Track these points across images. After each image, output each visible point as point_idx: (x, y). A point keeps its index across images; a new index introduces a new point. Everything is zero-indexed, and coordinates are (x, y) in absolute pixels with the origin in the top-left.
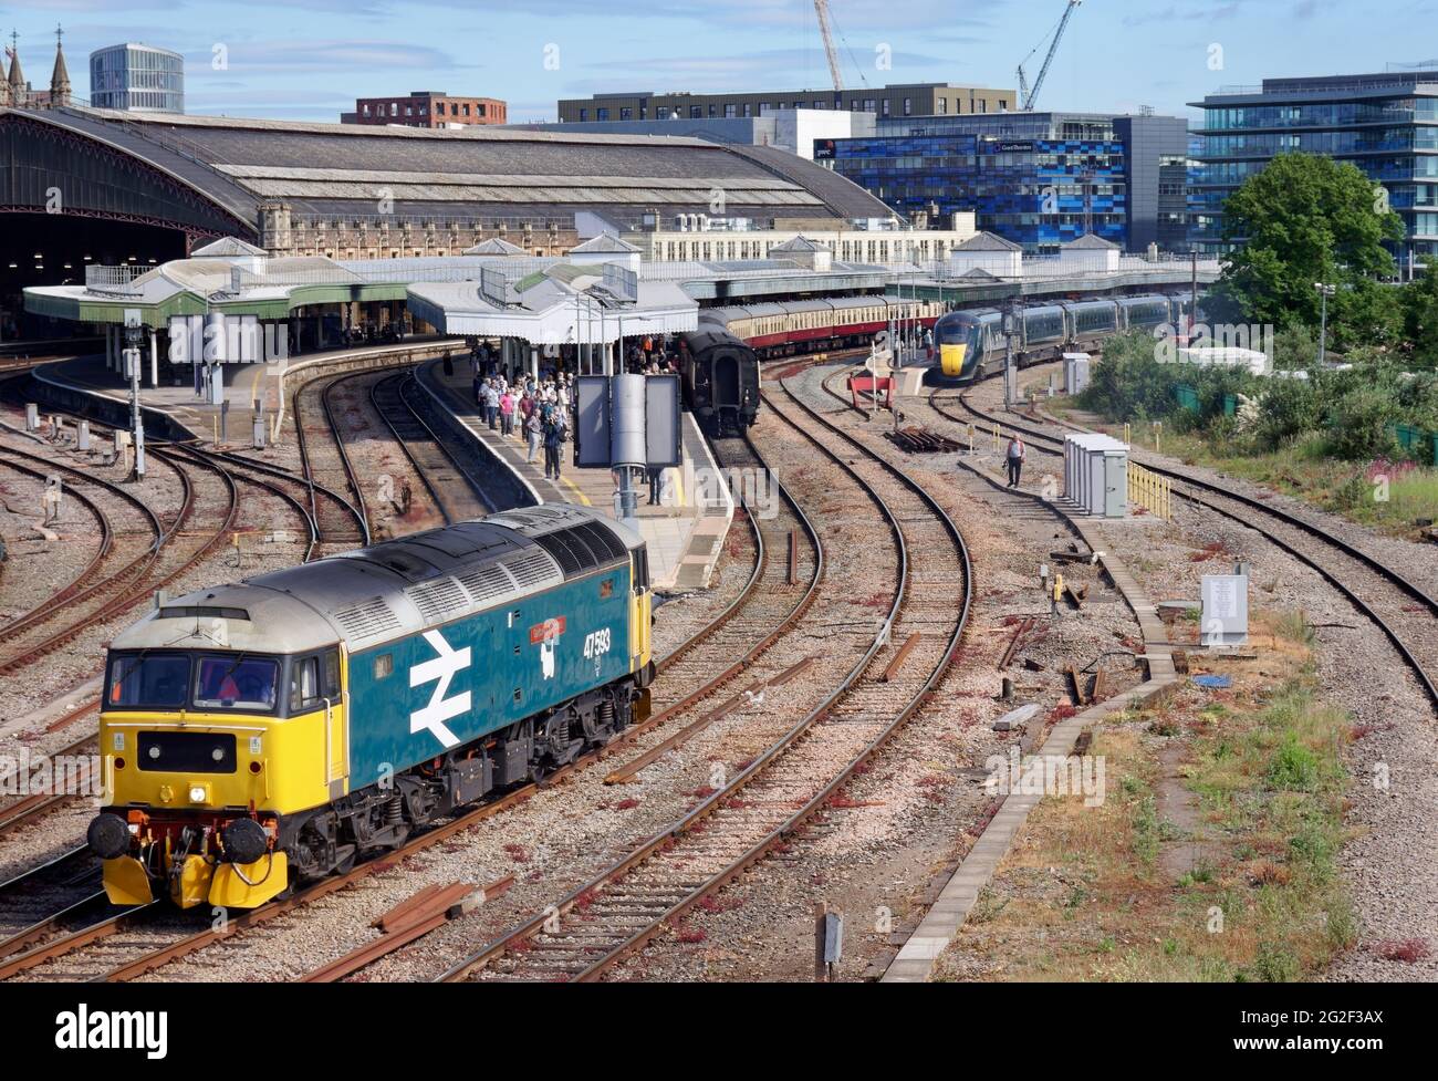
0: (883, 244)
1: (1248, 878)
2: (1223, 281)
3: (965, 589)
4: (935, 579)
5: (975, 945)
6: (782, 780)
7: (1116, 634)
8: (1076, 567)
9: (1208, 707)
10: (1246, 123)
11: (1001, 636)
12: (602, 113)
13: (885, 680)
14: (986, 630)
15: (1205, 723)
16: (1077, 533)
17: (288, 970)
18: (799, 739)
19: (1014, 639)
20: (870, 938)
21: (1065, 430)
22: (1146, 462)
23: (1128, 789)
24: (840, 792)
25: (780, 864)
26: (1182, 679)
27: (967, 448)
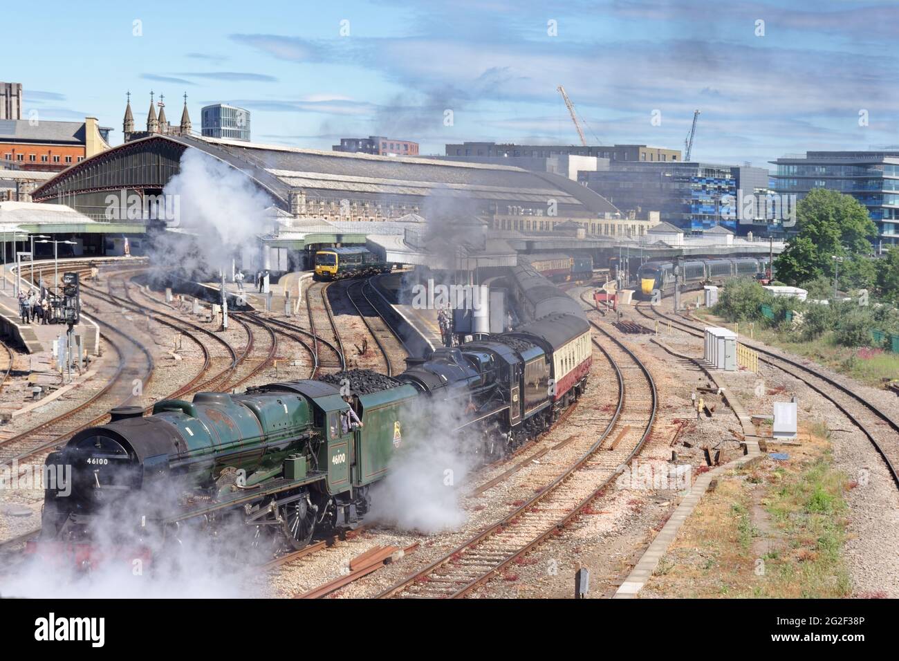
0: (613, 226)
1: (796, 557)
2: (785, 253)
3: (653, 404)
4: (638, 397)
5: (657, 587)
6: (558, 499)
7: (730, 431)
8: (709, 395)
9: (777, 469)
10: (798, 173)
11: (671, 429)
12: (468, 152)
13: (612, 449)
14: (664, 425)
15: (775, 477)
16: (710, 377)
17: (301, 588)
18: (567, 477)
19: (678, 431)
20: (603, 581)
21: (705, 325)
22: (746, 343)
23: (736, 510)
24: (588, 506)
25: (557, 542)
26: (763, 454)
27: (655, 332)
